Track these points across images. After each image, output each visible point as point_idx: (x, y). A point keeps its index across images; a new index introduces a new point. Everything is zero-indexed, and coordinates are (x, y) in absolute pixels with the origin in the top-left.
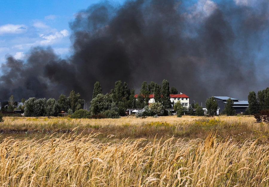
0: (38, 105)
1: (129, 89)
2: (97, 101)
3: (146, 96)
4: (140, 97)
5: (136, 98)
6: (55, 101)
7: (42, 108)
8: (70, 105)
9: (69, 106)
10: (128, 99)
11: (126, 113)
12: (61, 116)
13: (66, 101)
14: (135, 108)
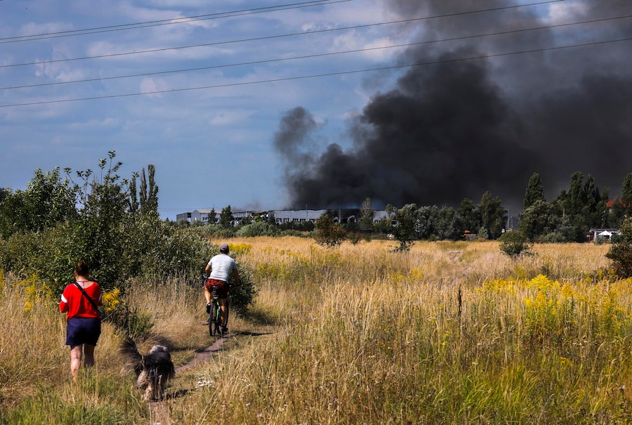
0: (423, 216)
1: (597, 189)
2: (535, 212)
3: (627, 205)
4: (615, 207)
5: (609, 208)
6: (454, 212)
7: (429, 223)
8: (480, 219)
9: (479, 222)
10: (593, 209)
11: (588, 236)
12: (464, 239)
13: (474, 210)
14: (607, 227)
